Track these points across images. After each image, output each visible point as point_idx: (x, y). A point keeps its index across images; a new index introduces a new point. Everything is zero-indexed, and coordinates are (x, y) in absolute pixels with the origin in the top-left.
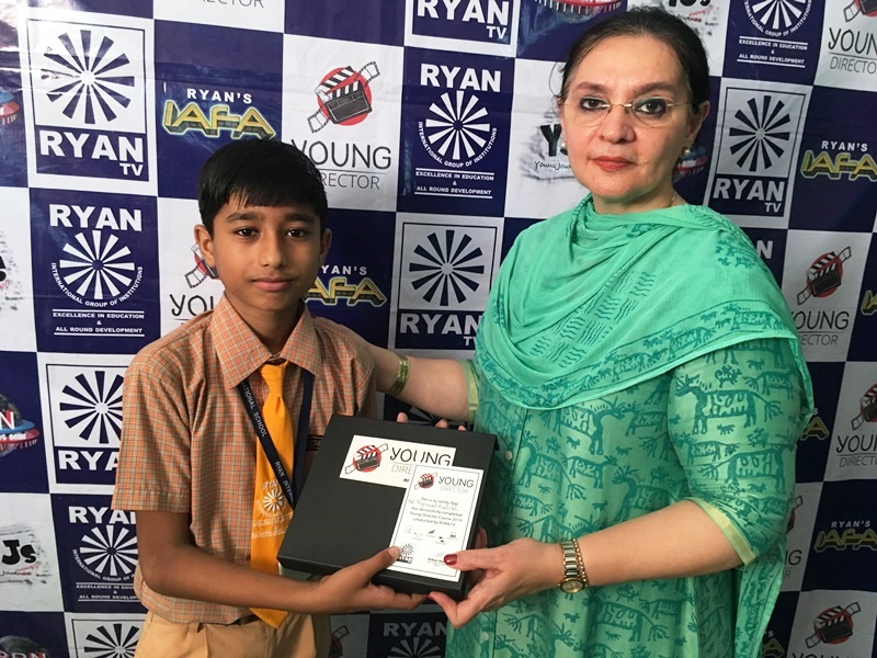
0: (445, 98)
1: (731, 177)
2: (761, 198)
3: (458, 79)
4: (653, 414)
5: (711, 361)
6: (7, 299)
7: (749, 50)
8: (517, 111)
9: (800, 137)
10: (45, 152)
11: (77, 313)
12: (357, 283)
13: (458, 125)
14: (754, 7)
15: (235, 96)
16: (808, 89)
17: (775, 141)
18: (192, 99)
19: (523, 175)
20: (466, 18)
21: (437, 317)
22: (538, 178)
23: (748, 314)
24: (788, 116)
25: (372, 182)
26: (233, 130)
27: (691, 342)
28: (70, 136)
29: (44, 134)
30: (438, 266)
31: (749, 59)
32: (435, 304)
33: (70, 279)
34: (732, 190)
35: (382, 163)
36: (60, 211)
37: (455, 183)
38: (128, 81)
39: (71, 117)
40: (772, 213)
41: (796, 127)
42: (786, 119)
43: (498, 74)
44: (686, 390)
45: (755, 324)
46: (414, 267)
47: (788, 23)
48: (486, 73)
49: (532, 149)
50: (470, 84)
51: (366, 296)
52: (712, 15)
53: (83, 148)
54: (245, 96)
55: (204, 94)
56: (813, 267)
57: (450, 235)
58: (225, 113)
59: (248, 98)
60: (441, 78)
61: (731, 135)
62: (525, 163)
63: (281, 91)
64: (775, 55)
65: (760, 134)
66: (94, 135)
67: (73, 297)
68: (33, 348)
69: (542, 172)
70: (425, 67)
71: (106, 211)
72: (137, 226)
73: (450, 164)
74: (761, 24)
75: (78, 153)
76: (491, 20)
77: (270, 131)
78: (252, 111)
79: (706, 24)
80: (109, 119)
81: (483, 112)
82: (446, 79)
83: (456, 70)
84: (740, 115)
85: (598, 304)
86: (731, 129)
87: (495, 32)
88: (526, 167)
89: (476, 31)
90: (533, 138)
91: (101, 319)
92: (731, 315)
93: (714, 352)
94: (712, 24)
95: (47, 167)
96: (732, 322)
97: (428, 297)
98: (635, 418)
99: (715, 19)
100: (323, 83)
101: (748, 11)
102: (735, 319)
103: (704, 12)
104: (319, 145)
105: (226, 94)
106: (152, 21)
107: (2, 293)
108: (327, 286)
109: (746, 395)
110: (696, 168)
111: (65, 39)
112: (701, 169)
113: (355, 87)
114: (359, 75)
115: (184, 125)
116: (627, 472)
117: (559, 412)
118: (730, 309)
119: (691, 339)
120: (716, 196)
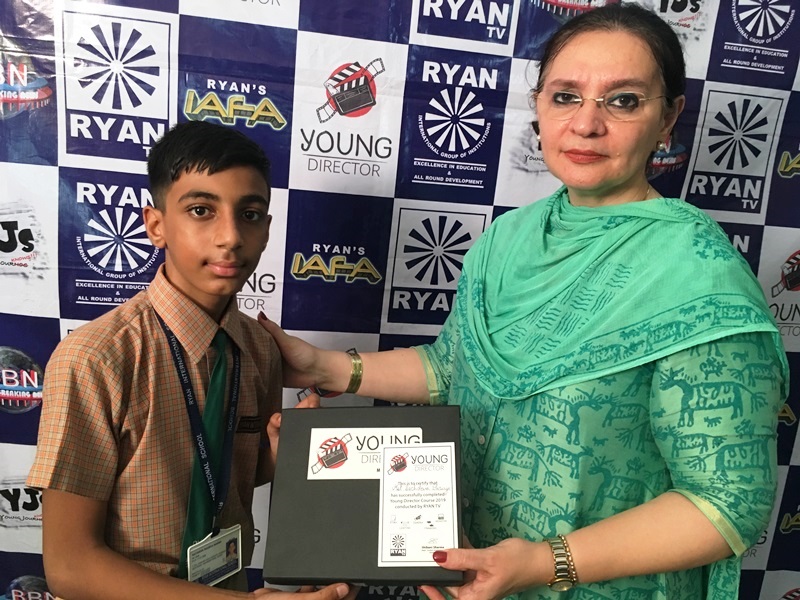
0: (445, 93)
1: (708, 174)
2: (738, 195)
3: (458, 76)
4: (631, 406)
5: (695, 353)
6: (34, 268)
7: (733, 55)
8: (509, 107)
9: (777, 139)
10: (74, 134)
11: (98, 284)
12: (355, 263)
13: (455, 119)
14: (740, 15)
15: (251, 87)
16: (786, 95)
17: (752, 141)
18: (211, 89)
19: (513, 167)
20: (468, 19)
21: (427, 295)
22: (527, 171)
23: (728, 308)
24: (765, 119)
25: (373, 170)
26: (248, 119)
27: (669, 336)
28: (98, 120)
29: (74, 118)
30: (431, 248)
31: (732, 64)
32: (426, 283)
33: (93, 252)
34: (709, 187)
35: (383, 152)
36: (86, 189)
37: (449, 173)
38: (154, 71)
39: (99, 102)
40: (748, 210)
41: (773, 130)
42: (764, 122)
43: (495, 72)
44: (670, 383)
45: (736, 318)
46: (408, 249)
47: (772, 31)
48: (483, 71)
49: (523, 143)
50: (469, 81)
51: (363, 274)
52: (700, 21)
53: (109, 131)
54: (260, 88)
55: (223, 85)
56: (788, 262)
57: (443, 220)
58: (242, 103)
59: (262, 90)
60: (442, 74)
61: (710, 135)
62: (515, 155)
63: (293, 83)
64: (758, 61)
65: (738, 135)
66: (120, 119)
67: (95, 269)
68: (57, 315)
69: (531, 166)
70: (427, 64)
71: (129, 190)
73: (446, 155)
74: (746, 31)
75: (105, 136)
76: (491, 21)
77: (281, 119)
78: (266, 102)
79: (695, 29)
80: (134, 106)
81: (479, 108)
82: (446, 75)
83: (457, 67)
84: (720, 117)
85: (574, 295)
86: (711, 129)
87: (495, 32)
88: (517, 160)
89: (477, 31)
90: (524, 133)
91: (119, 290)
92: (711, 309)
93: (698, 346)
94: (700, 30)
95: (76, 148)
96: (712, 316)
97: (420, 276)
98: (612, 410)
99: (703, 25)
100: (332, 78)
101: (735, 18)
102: (715, 313)
103: (693, 18)
104: (326, 135)
105: (243, 85)
106: (178, 16)
107: (30, 263)
108: (327, 264)
109: (732, 387)
110: (675, 164)
111: (97, 30)
112: (680, 166)
113: (362, 82)
114: (365, 69)
115: (203, 113)
116: (602, 463)
117: (535, 402)
118: (710, 303)
119: (669, 331)
120: (693, 192)
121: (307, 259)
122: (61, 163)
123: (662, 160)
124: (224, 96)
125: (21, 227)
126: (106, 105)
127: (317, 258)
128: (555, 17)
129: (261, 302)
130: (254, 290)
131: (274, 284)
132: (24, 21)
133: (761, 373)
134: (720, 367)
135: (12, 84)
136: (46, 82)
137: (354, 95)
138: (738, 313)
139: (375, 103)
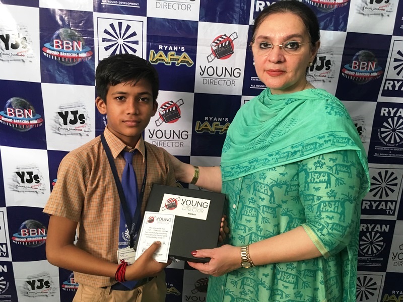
1: (393, 80)
6: (85, 131)
12: (224, 125)
15: (178, 48)
23: (339, 138)
25: (232, 83)
26: (177, 62)
34: (394, 86)
35: (237, 75)
38: (136, 43)
45: (342, 143)
52: (390, 7)
55: (166, 47)
59: (183, 49)
61: (394, 61)
63: (196, 45)
77: (191, 61)
78: (185, 54)
79: (387, 11)
84: (399, 53)
85: (272, 133)
86: (395, 59)
92: (332, 138)
94: (390, 11)
96: (332, 141)
99: (391, 9)
100: (214, 42)
103: (386, 6)
105: (175, 47)
106: (146, 18)
107: (83, 129)
108: (211, 126)
109: (326, 174)
110: (377, 76)
111: (112, 26)
112: (380, 76)
113: (227, 43)
114: (229, 38)
115: (157, 60)
116: (287, 212)
117: (254, 186)
118: (332, 135)
119: (312, 147)
120: (386, 88)
121: (202, 124)
123: (370, 74)
124: (166, 52)
125: (79, 114)
127: (207, 123)
128: (318, 9)
129: (182, 144)
130: (179, 138)
131: (187, 135)
132: (80, 23)
133: (342, 169)
134: (322, 165)
135: (75, 50)
136: (90, 49)
137: (224, 49)
138: (343, 141)
139: (233, 53)
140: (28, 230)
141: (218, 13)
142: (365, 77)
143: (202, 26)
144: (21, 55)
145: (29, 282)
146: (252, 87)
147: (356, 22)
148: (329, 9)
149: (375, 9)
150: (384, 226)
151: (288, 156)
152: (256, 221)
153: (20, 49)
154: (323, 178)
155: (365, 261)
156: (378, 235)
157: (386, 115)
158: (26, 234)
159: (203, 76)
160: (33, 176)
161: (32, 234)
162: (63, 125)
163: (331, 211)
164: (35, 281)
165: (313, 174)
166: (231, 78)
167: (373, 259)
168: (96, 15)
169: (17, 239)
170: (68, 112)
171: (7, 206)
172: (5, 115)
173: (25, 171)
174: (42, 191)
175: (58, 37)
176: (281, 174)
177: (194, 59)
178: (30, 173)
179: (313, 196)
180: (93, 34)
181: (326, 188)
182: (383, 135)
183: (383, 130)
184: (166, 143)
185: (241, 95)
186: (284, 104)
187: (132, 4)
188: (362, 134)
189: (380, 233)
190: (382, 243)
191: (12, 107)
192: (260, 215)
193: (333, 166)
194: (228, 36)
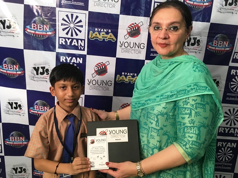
10: (60, 43)
12: (134, 78)
15: (107, 30)
18: (96, 31)
23: (200, 87)
26: (106, 39)
29: (61, 39)
35: (142, 47)
36: (63, 58)
39: (67, 35)
45: (202, 90)
52: (237, 8)
53: (70, 43)
54: (109, 30)
55: (99, 30)
58: (104, 34)
63: (118, 29)
66: (73, 39)
71: (74, 58)
72: (81, 62)
75: (68, 44)
77: (115, 39)
78: (111, 34)
79: (235, 11)
80: (76, 36)
94: (237, 11)
95: (61, 47)
98: (167, 117)
100: (129, 27)
102: (196, 88)
103: (235, 7)
105: (105, 30)
106: (88, 12)
107: (48, 78)
108: (126, 78)
109: (189, 109)
110: (229, 50)
111: (67, 16)
112: (231, 50)
113: (137, 28)
114: (138, 25)
115: (94, 37)
116: (167, 132)
117: (147, 115)
118: (196, 85)
119: (183, 92)
120: (234, 58)
121: (120, 77)
122: (57, 51)
123: (225, 49)
124: (99, 32)
125: (46, 68)
126: (69, 36)
127: (123, 76)
128: (193, 8)
129: (108, 89)
130: (106, 85)
131: (111, 83)
132: (48, 14)
133: (200, 106)
134: (188, 103)
135: (45, 30)
136: (54, 30)
137: (135, 32)
138: (203, 88)
139: (140, 34)
140: (14, 137)
141: (132, 10)
142: (222, 51)
143: (122, 17)
144: (12, 33)
145: (14, 169)
146: (152, 55)
147: (216, 17)
148: (199, 9)
149: (228, 9)
150: (233, 144)
151: (168, 97)
152: (147, 137)
153: (11, 29)
154: (187, 112)
155: (221, 165)
156: (229, 149)
157: (234, 74)
158: (13, 140)
159: (121, 48)
160: (18, 105)
161: (17, 140)
162: (36, 75)
163: (191, 133)
164: (17, 168)
165: (181, 108)
166: (138, 49)
167: (225, 164)
168: (58, 9)
169: (7, 142)
170: (39, 67)
171: (2, 122)
172: (2, 68)
173: (13, 102)
174: (23, 114)
175: (35, 22)
176: (163, 108)
177: (116, 37)
178: (16, 103)
179: (181, 122)
180: (56, 21)
181: (188, 118)
182: (232, 87)
183: (232, 83)
184: (98, 88)
185: (145, 59)
186: (168, 65)
187: (80, 3)
188: (219, 86)
189: (230, 148)
190: (231, 155)
191: (6, 64)
192: (149, 133)
193: (194, 104)
194: (137, 23)
